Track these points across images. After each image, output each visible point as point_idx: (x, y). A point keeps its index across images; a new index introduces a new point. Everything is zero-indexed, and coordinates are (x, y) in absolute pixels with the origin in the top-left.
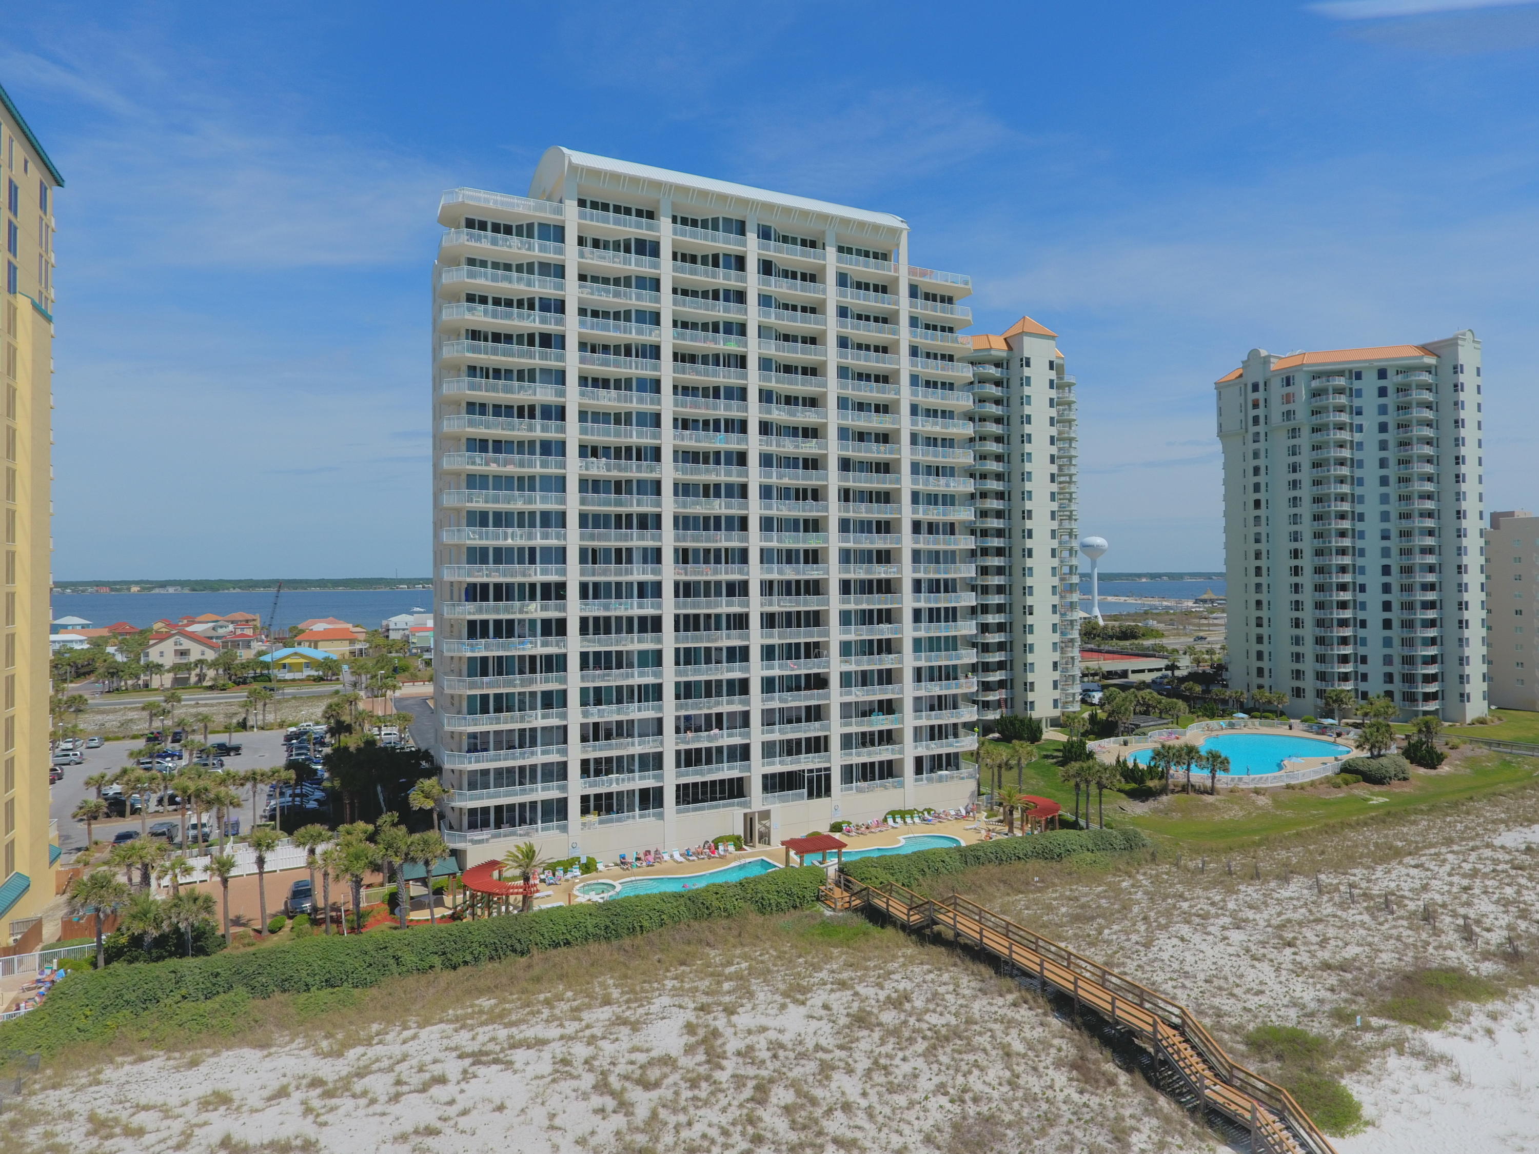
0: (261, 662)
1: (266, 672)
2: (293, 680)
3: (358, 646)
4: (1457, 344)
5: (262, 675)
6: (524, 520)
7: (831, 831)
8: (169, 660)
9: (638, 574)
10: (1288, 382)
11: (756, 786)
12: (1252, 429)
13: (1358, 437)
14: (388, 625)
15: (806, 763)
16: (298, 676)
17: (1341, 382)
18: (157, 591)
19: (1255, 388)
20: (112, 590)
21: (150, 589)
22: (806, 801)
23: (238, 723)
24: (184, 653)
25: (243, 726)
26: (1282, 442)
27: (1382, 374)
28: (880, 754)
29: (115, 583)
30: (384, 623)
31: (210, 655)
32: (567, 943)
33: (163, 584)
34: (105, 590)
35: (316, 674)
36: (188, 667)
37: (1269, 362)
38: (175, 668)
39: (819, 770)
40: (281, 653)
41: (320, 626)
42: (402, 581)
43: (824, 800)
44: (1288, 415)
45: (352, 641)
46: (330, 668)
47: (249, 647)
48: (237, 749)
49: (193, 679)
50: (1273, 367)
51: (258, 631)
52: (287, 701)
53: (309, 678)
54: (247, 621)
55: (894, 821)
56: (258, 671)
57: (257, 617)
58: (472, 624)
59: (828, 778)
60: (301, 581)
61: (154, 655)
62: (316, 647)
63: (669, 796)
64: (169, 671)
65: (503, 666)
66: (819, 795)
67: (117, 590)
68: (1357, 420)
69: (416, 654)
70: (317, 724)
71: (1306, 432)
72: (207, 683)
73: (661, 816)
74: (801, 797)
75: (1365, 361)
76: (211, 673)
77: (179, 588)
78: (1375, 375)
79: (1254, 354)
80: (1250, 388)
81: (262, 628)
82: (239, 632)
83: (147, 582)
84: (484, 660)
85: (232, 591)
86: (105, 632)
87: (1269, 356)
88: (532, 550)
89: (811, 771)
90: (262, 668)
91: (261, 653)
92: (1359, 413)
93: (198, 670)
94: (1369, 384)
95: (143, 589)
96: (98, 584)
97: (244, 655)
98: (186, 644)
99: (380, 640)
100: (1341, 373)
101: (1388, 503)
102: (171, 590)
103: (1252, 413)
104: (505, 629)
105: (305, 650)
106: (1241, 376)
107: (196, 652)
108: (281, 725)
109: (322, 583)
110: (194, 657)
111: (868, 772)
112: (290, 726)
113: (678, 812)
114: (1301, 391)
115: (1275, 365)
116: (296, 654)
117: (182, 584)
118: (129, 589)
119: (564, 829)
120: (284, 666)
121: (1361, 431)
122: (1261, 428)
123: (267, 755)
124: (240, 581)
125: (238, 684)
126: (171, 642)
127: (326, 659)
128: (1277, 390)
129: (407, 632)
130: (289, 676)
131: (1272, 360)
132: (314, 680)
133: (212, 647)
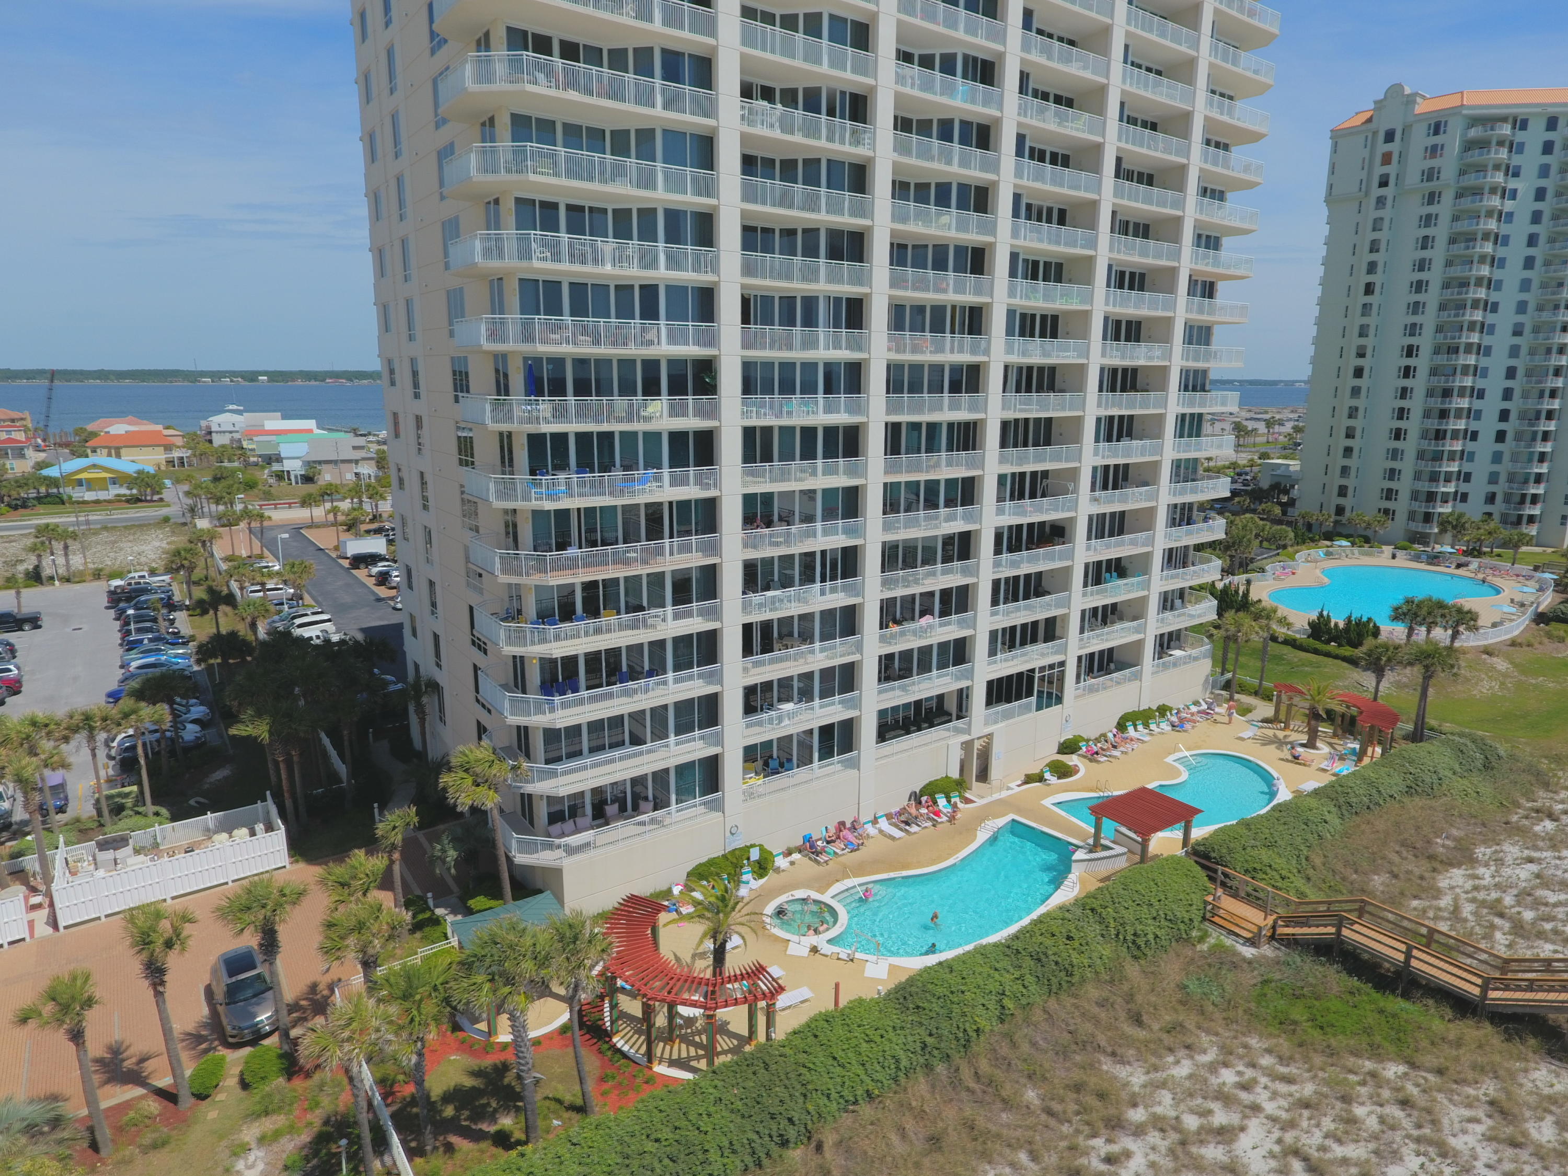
0: (46, 478)
1: (55, 490)
2: (97, 502)
3: (176, 454)
5: (48, 495)
6: (632, 223)
7: (1060, 752)
9: (826, 347)
10: (1437, 129)
11: (978, 699)
12: (1377, 192)
13: (1509, 205)
14: (209, 427)
15: (1038, 657)
16: (102, 495)
19: (1390, 136)
22: (1034, 714)
23: (27, 574)
25: (36, 577)
26: (1415, 208)
27: (1552, 124)
30: (203, 423)
35: (127, 492)
37: (1415, 102)
39: (1051, 667)
40: (73, 465)
41: (119, 428)
42: (203, 374)
43: (1056, 709)
44: (1430, 175)
45: (168, 448)
46: (148, 485)
47: (22, 456)
48: (34, 622)
50: (1418, 109)
51: (30, 434)
52: (96, 533)
53: (118, 499)
54: (13, 421)
55: (1136, 730)
56: (43, 490)
57: (26, 414)
59: (1061, 676)
60: (74, 372)
62: (118, 456)
66: (1049, 704)
68: (1512, 184)
69: (256, 464)
70: (153, 573)
71: (1448, 197)
74: (1027, 708)
75: (1535, 105)
78: (1543, 124)
79: (1397, 88)
80: (1381, 137)
81: (36, 430)
82: (4, 436)
87: (1416, 94)
88: (649, 291)
89: (1042, 669)
90: (48, 486)
91: (40, 466)
92: (1516, 174)
94: (1535, 136)
97: (18, 468)
99: (203, 446)
100: (1504, 120)
101: (1528, 290)
103: (1379, 170)
105: (101, 458)
106: (1369, 120)
108: (97, 575)
109: (102, 375)
112: (112, 576)
114: (1453, 141)
115: (1421, 107)
116: (94, 466)
119: (718, 806)
120: (80, 483)
121: (1514, 198)
122: (1388, 191)
123: (85, 627)
125: (16, 508)
127: (139, 472)
128: (1420, 139)
129: (236, 436)
130: (89, 496)
131: (1419, 100)
132: (128, 501)
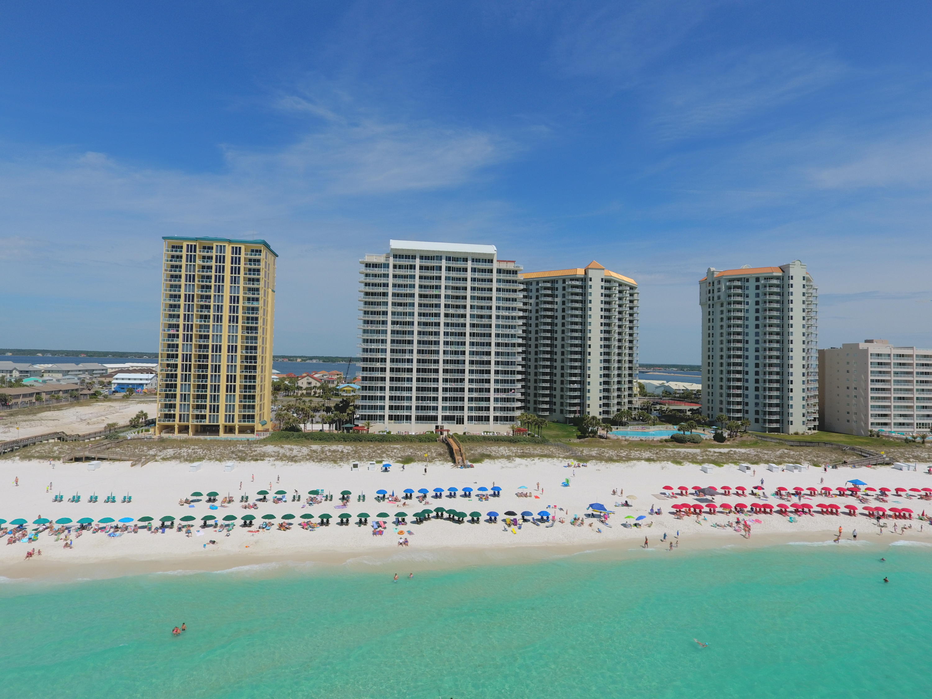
4: (789, 267)
6: (377, 341)
8: (305, 386)
9: (407, 356)
10: (720, 282)
11: (440, 418)
12: (709, 302)
13: (746, 307)
15: (457, 413)
17: (739, 283)
18: (308, 361)
19: (710, 284)
20: (289, 360)
21: (305, 360)
22: (455, 425)
24: (310, 383)
26: (718, 308)
27: (758, 279)
28: (484, 414)
29: (291, 357)
31: (318, 385)
32: (371, 441)
33: (311, 358)
34: (286, 360)
36: (311, 389)
38: (306, 389)
39: (460, 416)
40: (343, 386)
43: (461, 425)
44: (719, 297)
49: (313, 393)
50: (715, 276)
58: (363, 368)
59: (463, 419)
61: (300, 383)
63: (413, 418)
64: (304, 390)
65: (371, 379)
66: (460, 424)
67: (291, 360)
68: (746, 300)
71: (725, 305)
72: (317, 395)
73: (411, 423)
74: (454, 423)
75: (749, 274)
76: (318, 391)
77: (318, 360)
78: (754, 280)
79: (709, 270)
80: (708, 284)
82: (330, 377)
83: (306, 357)
84: (366, 377)
85: (341, 362)
86: (285, 376)
87: (714, 271)
88: (379, 349)
89: (458, 416)
92: (747, 297)
93: (314, 390)
94: (752, 284)
95: (302, 360)
96: (284, 357)
97: (331, 386)
98: (311, 380)
100: (738, 280)
101: (758, 336)
102: (314, 361)
103: (709, 295)
104: (372, 370)
106: (707, 279)
107: (314, 383)
110: (312, 385)
111: (479, 419)
113: (416, 423)
114: (724, 287)
116: (348, 386)
117: (319, 358)
118: (296, 360)
119: (384, 423)
120: (344, 391)
121: (748, 304)
124: (346, 358)
126: (306, 378)
128: (716, 286)
131: (714, 273)
133: (319, 382)
